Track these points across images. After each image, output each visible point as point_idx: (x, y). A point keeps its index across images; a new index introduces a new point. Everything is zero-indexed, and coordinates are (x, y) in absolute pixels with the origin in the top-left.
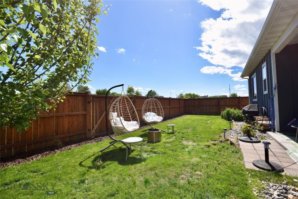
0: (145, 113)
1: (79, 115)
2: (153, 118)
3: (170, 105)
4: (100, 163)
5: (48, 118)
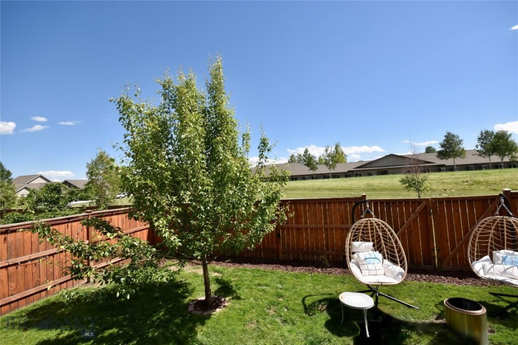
0: (493, 249)
2: (509, 271)
4: (322, 308)
5: (317, 229)
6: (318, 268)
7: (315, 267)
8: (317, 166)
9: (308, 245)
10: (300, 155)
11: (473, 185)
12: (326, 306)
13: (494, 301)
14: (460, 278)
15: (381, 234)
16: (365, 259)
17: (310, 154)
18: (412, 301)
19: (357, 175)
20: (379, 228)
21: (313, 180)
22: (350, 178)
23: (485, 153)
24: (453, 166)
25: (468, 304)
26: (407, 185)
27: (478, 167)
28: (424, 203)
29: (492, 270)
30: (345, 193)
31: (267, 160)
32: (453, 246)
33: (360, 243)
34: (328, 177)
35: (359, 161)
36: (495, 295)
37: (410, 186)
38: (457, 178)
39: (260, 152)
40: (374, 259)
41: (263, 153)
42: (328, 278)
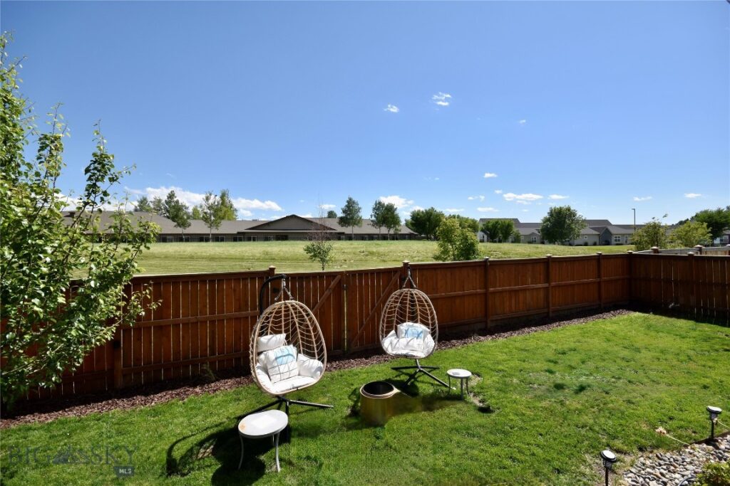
0: (398, 323)
1: (247, 318)
2: (410, 343)
3: (547, 280)
4: (204, 453)
5: (197, 323)
6: (195, 386)
7: (190, 387)
8: (189, 221)
9: (177, 353)
10: (160, 201)
11: (367, 255)
12: (212, 447)
13: (396, 377)
14: (366, 358)
15: (296, 320)
16: (276, 359)
17: (177, 202)
18: (325, 400)
19: (249, 239)
20: (296, 313)
21: (181, 243)
22: (240, 243)
23: (377, 224)
24: (351, 234)
25: (381, 386)
26: (312, 254)
27: (371, 237)
28: (339, 277)
29: (397, 345)
30: (234, 263)
31: (105, 198)
32: (362, 324)
33: (269, 336)
34: (207, 240)
35: (253, 220)
36: (396, 369)
37: (315, 256)
38: (356, 248)
39: (90, 179)
40: (287, 357)
41: (98, 184)
42: (214, 400)
